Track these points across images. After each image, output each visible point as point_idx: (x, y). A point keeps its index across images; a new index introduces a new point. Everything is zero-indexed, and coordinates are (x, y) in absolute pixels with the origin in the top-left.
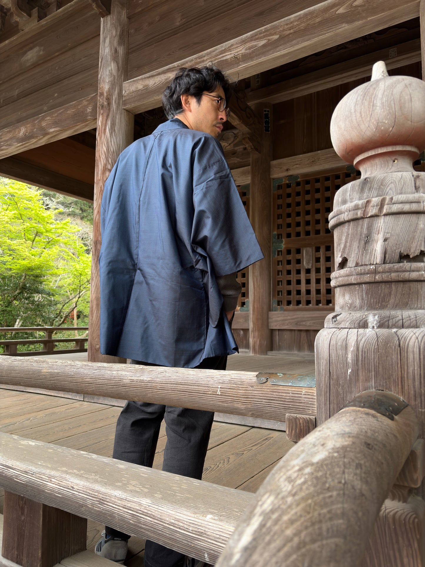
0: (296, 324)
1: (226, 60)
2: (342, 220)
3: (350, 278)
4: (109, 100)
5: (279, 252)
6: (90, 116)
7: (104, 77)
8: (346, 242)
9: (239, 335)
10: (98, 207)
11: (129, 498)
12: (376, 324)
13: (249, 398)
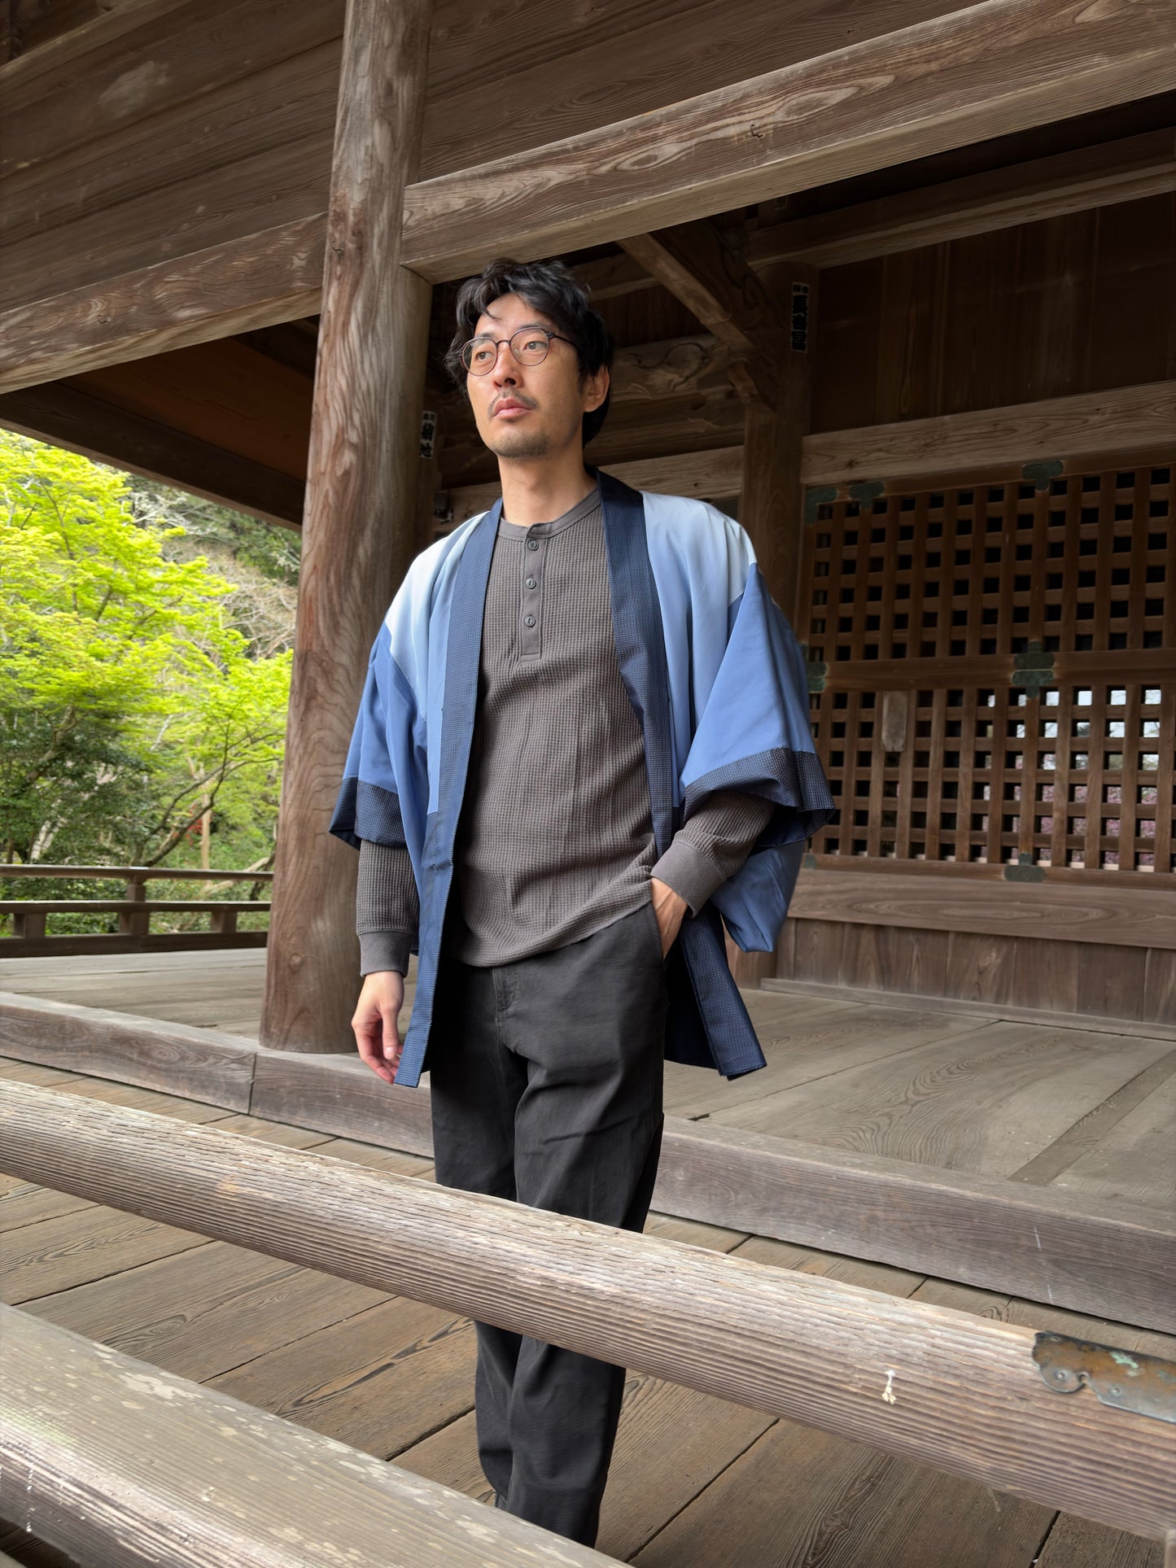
0: (850, 907)
1: (725, 139)
6: (302, 280)
7: (348, 167)
10: (313, 552)
13: (1014, 1441)
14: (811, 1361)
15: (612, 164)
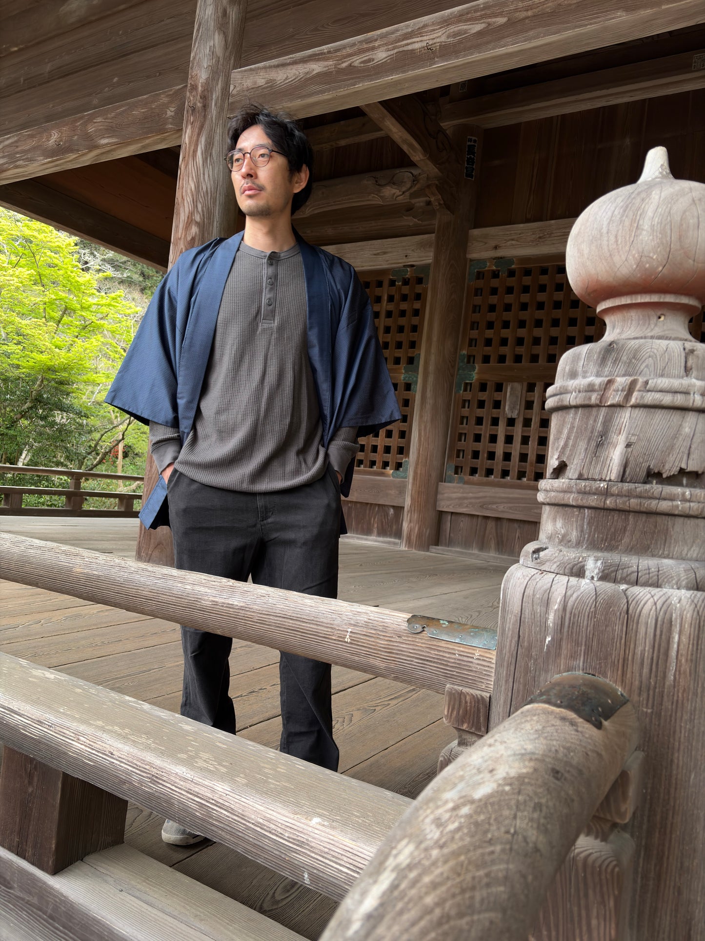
0: (482, 507)
1: (413, 50)
2: (566, 403)
3: (567, 496)
4: (205, 98)
5: (468, 386)
6: (171, 124)
7: (199, 58)
8: (568, 438)
9: (388, 514)
11: (197, 779)
12: (598, 574)
13: (393, 653)
14: (319, 628)
15: (349, 62)
